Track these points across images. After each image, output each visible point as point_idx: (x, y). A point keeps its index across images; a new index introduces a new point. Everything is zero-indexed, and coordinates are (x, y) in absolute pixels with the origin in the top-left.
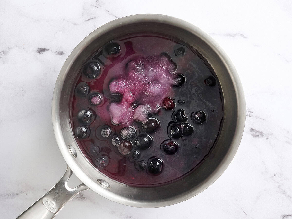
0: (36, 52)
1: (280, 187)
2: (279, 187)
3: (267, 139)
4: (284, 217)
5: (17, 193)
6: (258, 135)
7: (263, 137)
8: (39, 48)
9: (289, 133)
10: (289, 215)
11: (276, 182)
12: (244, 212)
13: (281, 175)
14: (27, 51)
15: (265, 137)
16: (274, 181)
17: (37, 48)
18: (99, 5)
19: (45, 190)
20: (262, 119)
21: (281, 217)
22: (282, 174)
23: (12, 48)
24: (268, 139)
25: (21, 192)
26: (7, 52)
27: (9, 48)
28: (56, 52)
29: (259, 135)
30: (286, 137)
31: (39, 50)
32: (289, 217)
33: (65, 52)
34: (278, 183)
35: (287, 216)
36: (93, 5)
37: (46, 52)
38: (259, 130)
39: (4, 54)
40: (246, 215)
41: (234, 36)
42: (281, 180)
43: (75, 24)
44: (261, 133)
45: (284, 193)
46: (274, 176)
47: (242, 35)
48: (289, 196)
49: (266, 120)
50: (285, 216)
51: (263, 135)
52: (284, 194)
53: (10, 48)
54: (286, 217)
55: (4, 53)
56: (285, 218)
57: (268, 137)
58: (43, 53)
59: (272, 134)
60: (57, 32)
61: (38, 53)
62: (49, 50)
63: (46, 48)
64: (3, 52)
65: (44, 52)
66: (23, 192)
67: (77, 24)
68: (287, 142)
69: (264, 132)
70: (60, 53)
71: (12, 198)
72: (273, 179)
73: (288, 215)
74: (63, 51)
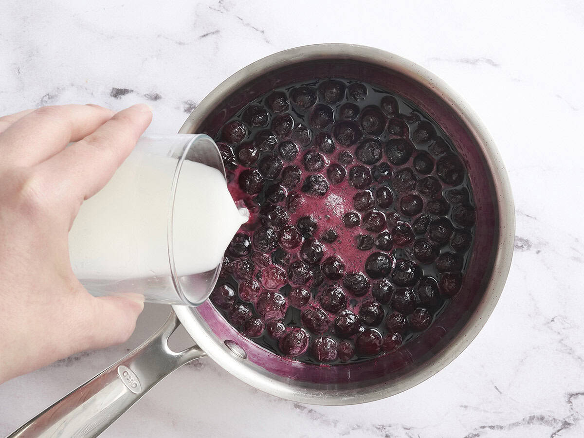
0: (109, 96)
1: (562, 341)
2: (560, 342)
3: (538, 252)
4: (570, 398)
5: (76, 356)
6: (520, 245)
7: (531, 249)
8: (114, 88)
9: (578, 241)
10: (579, 393)
11: (555, 332)
12: (496, 387)
13: (565, 320)
14: (92, 94)
15: (533, 250)
16: (552, 329)
17: (111, 88)
18: (224, 8)
19: (128, 350)
20: (528, 216)
21: (565, 397)
22: (566, 318)
23: (64, 89)
24: (540, 253)
25: (83, 355)
26: (56, 96)
27: (58, 88)
28: (145, 95)
29: (522, 246)
30: (574, 249)
31: (114, 92)
32: (580, 396)
33: (163, 96)
34: (559, 333)
35: (577, 394)
36: (212, 7)
37: (127, 95)
38: (522, 236)
39: (49, 100)
40: (501, 393)
41: (474, 62)
42: (564, 329)
43: (180, 43)
44: (527, 241)
45: (571, 352)
46: (552, 321)
47: (489, 61)
48: (580, 358)
49: (535, 218)
50: (572, 395)
51: (529, 246)
52: (570, 354)
53: (60, 89)
54: (574, 396)
55: (49, 98)
56: (572, 398)
57: (540, 250)
58: (122, 97)
59: (548, 243)
60: (146, 59)
61: (113, 98)
62: (132, 91)
63: (127, 89)
64: (47, 96)
65: (124, 95)
66: (88, 355)
67: (184, 44)
68: (576, 259)
69: (533, 240)
70: (153, 97)
71: (67, 366)
72: (549, 327)
73: (577, 392)
74: (158, 92)
